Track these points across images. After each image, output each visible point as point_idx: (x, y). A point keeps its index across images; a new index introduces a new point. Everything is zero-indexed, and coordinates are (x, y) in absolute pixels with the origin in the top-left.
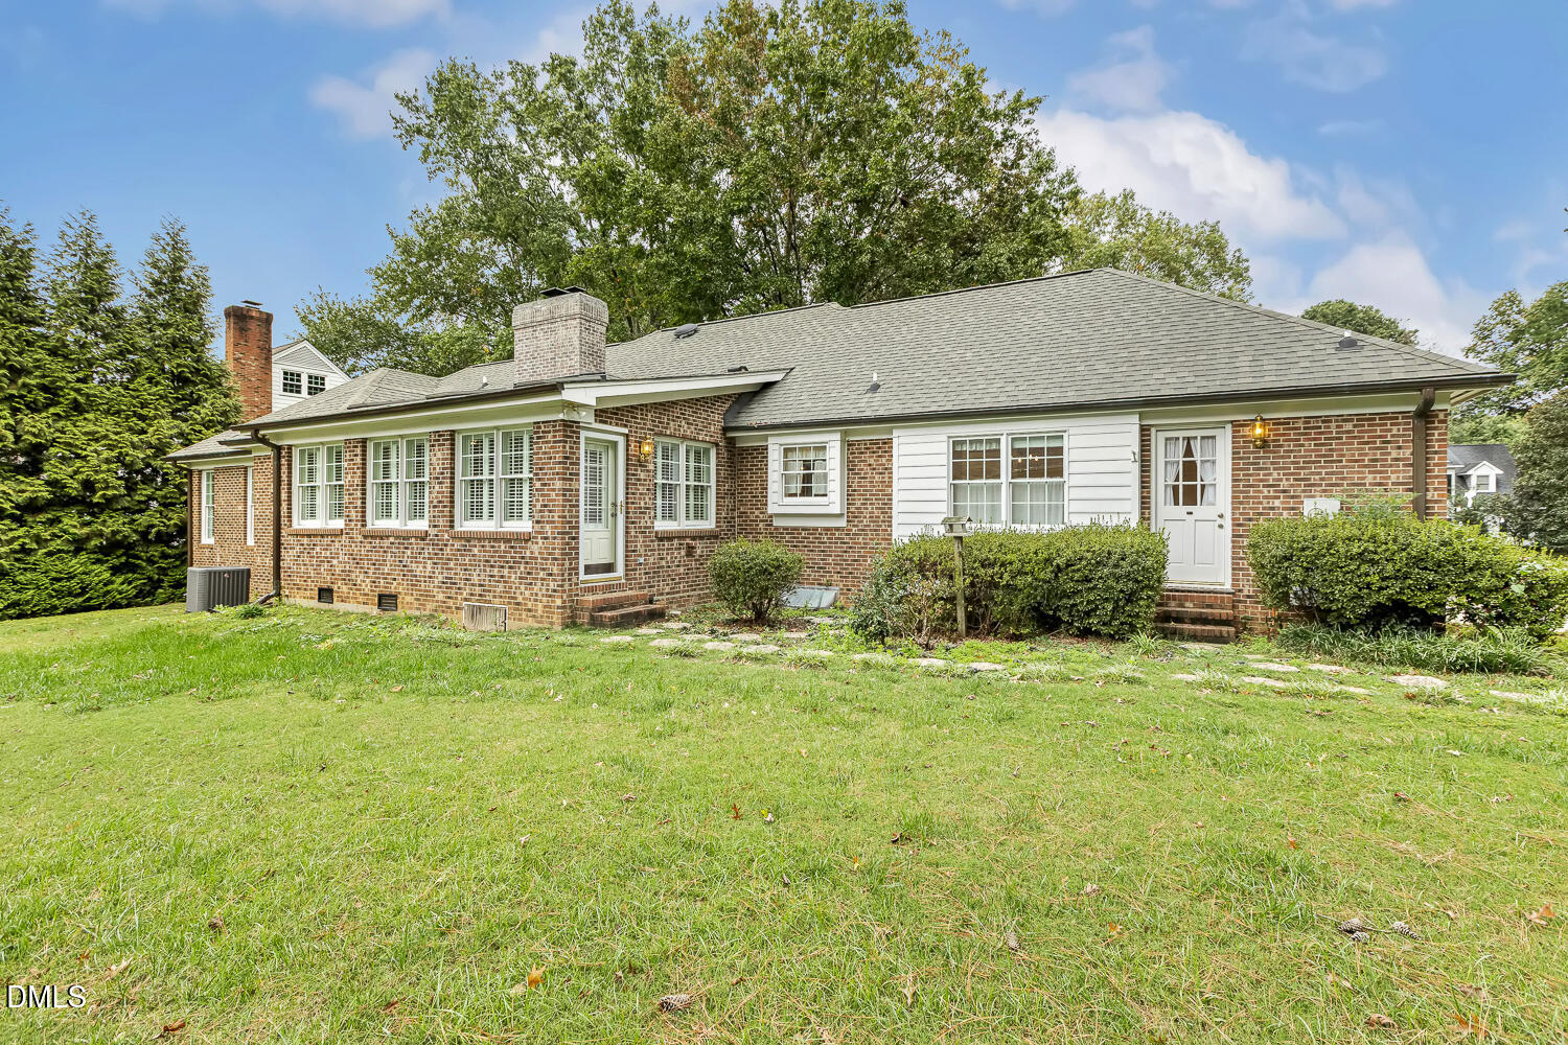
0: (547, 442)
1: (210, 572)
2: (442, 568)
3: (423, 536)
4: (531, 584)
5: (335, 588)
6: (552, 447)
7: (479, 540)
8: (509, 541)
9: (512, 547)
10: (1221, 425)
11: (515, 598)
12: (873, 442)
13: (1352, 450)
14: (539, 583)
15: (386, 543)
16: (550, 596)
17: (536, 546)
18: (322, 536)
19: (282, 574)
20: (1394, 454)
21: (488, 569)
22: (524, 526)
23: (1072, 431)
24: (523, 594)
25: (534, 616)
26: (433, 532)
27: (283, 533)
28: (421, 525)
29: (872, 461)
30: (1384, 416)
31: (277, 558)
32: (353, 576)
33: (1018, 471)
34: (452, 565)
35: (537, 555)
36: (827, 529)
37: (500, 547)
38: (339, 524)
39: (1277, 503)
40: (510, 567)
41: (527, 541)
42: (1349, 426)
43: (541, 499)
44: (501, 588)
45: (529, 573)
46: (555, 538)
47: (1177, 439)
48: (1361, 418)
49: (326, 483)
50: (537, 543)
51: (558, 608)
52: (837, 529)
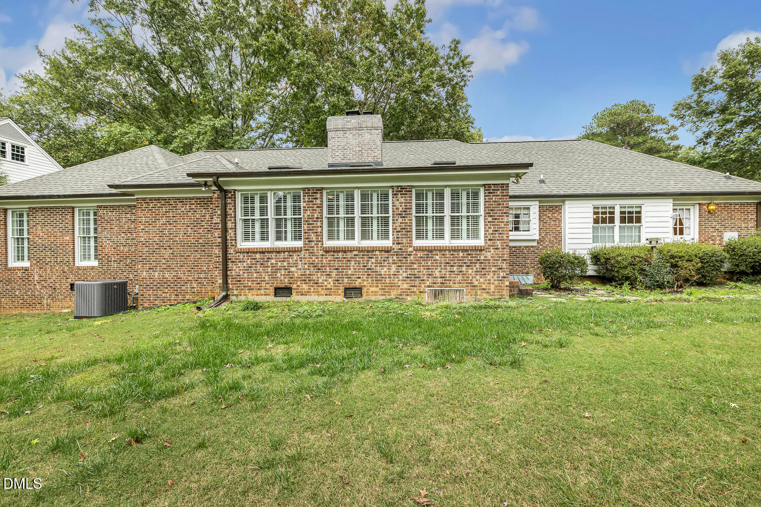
0: (497, 196)
1: (106, 284)
2: (406, 269)
3: (387, 250)
4: (485, 274)
5: (294, 286)
6: (500, 199)
7: (441, 251)
8: (467, 251)
9: (469, 254)
10: (694, 205)
11: (472, 283)
12: (552, 206)
13: (738, 215)
14: (491, 274)
15: (349, 255)
16: (501, 280)
17: (489, 253)
18: (279, 252)
19: (229, 281)
20: (751, 217)
21: (448, 268)
22: (480, 242)
23: (646, 204)
24: (478, 280)
25: (488, 292)
26: (396, 247)
27: (231, 251)
28: (388, 243)
29: (550, 215)
30: (748, 204)
31: (225, 269)
32: (315, 278)
33: (623, 220)
34: (415, 266)
35: (489, 258)
36: (526, 247)
37: (458, 254)
38: (299, 244)
39: (715, 234)
40: (468, 266)
41: (481, 250)
42: (737, 207)
43: (492, 227)
44: (460, 277)
45: (483, 269)
46: (504, 248)
47: (683, 209)
48: (742, 204)
49: (273, 217)
50: (490, 252)
51: (507, 286)
52: (532, 247)
